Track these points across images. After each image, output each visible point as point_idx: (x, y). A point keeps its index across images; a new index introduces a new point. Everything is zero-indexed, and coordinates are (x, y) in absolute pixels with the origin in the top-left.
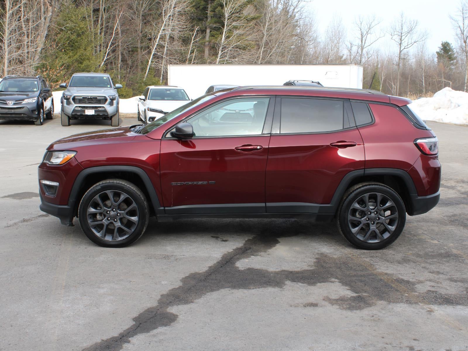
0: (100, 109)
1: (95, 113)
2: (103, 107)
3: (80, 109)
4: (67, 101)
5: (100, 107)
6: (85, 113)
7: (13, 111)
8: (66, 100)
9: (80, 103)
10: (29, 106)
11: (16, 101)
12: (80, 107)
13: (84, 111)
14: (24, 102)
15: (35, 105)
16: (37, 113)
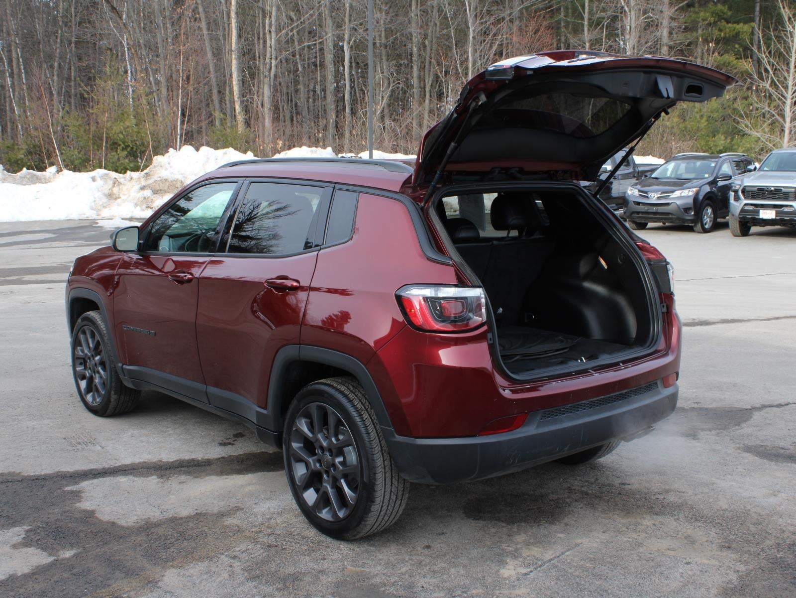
0: (786, 209)
1: (776, 216)
2: (791, 206)
3: (751, 208)
4: (734, 195)
5: (787, 206)
6: (759, 216)
7: (654, 209)
8: (733, 193)
9: (753, 198)
10: (678, 202)
11: (663, 193)
12: (752, 205)
13: (758, 212)
14: (674, 195)
15: (691, 201)
16: (693, 213)
